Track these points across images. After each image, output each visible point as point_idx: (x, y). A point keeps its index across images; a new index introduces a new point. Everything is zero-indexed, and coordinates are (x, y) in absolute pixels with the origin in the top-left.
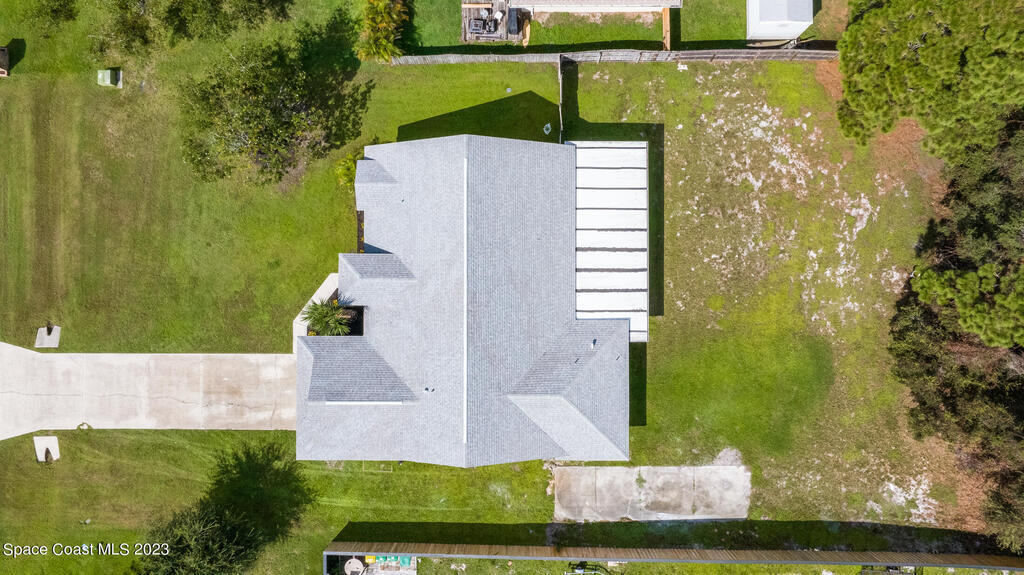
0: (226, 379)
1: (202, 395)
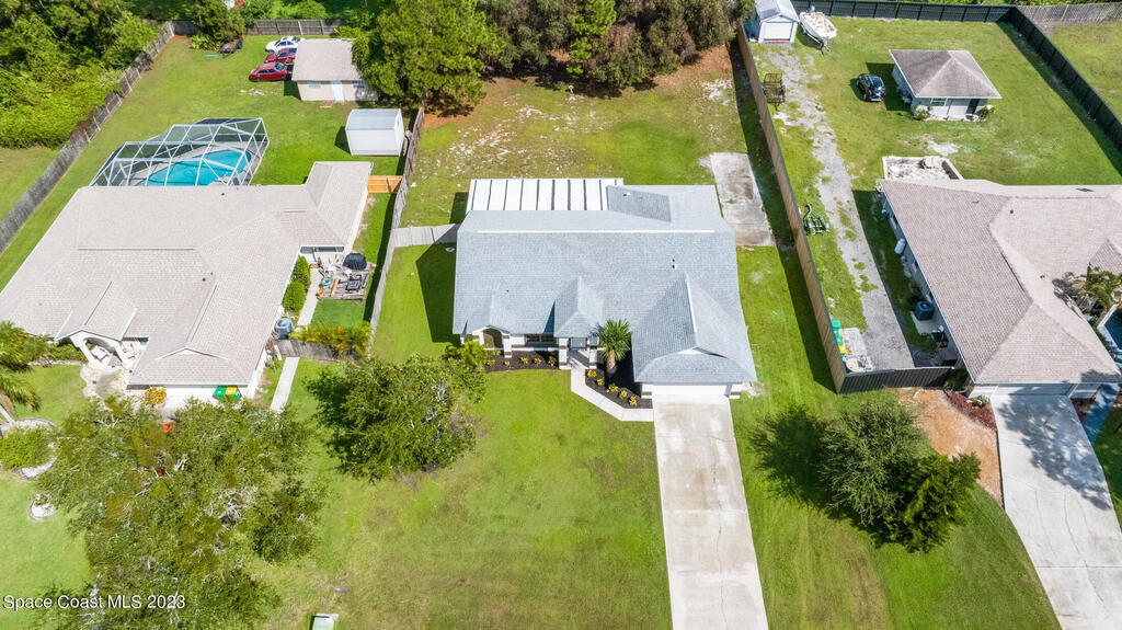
0: (688, 486)
1: (709, 511)
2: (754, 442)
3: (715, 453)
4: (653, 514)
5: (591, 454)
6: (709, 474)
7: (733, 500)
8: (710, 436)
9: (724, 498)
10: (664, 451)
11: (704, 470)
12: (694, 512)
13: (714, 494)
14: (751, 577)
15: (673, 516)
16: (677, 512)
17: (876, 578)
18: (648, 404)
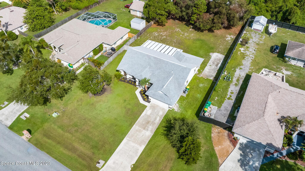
0: (144, 123)
1: (144, 130)
2: (167, 121)
4: (131, 125)
5: (129, 107)
6: (150, 123)
8: (158, 115)
9: (150, 129)
10: (145, 113)
11: (150, 121)
12: (140, 129)
13: (148, 127)
14: (141, 148)
16: (137, 127)
18: (149, 102)
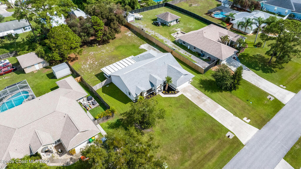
2: (200, 88)
3: (197, 93)
4: (198, 108)
5: (178, 105)
6: (199, 97)
7: (207, 98)
8: (193, 91)
9: (205, 99)
10: (189, 97)
13: (203, 99)
14: (221, 107)
15: (201, 106)
16: (201, 105)
17: (235, 97)
18: (178, 92)
